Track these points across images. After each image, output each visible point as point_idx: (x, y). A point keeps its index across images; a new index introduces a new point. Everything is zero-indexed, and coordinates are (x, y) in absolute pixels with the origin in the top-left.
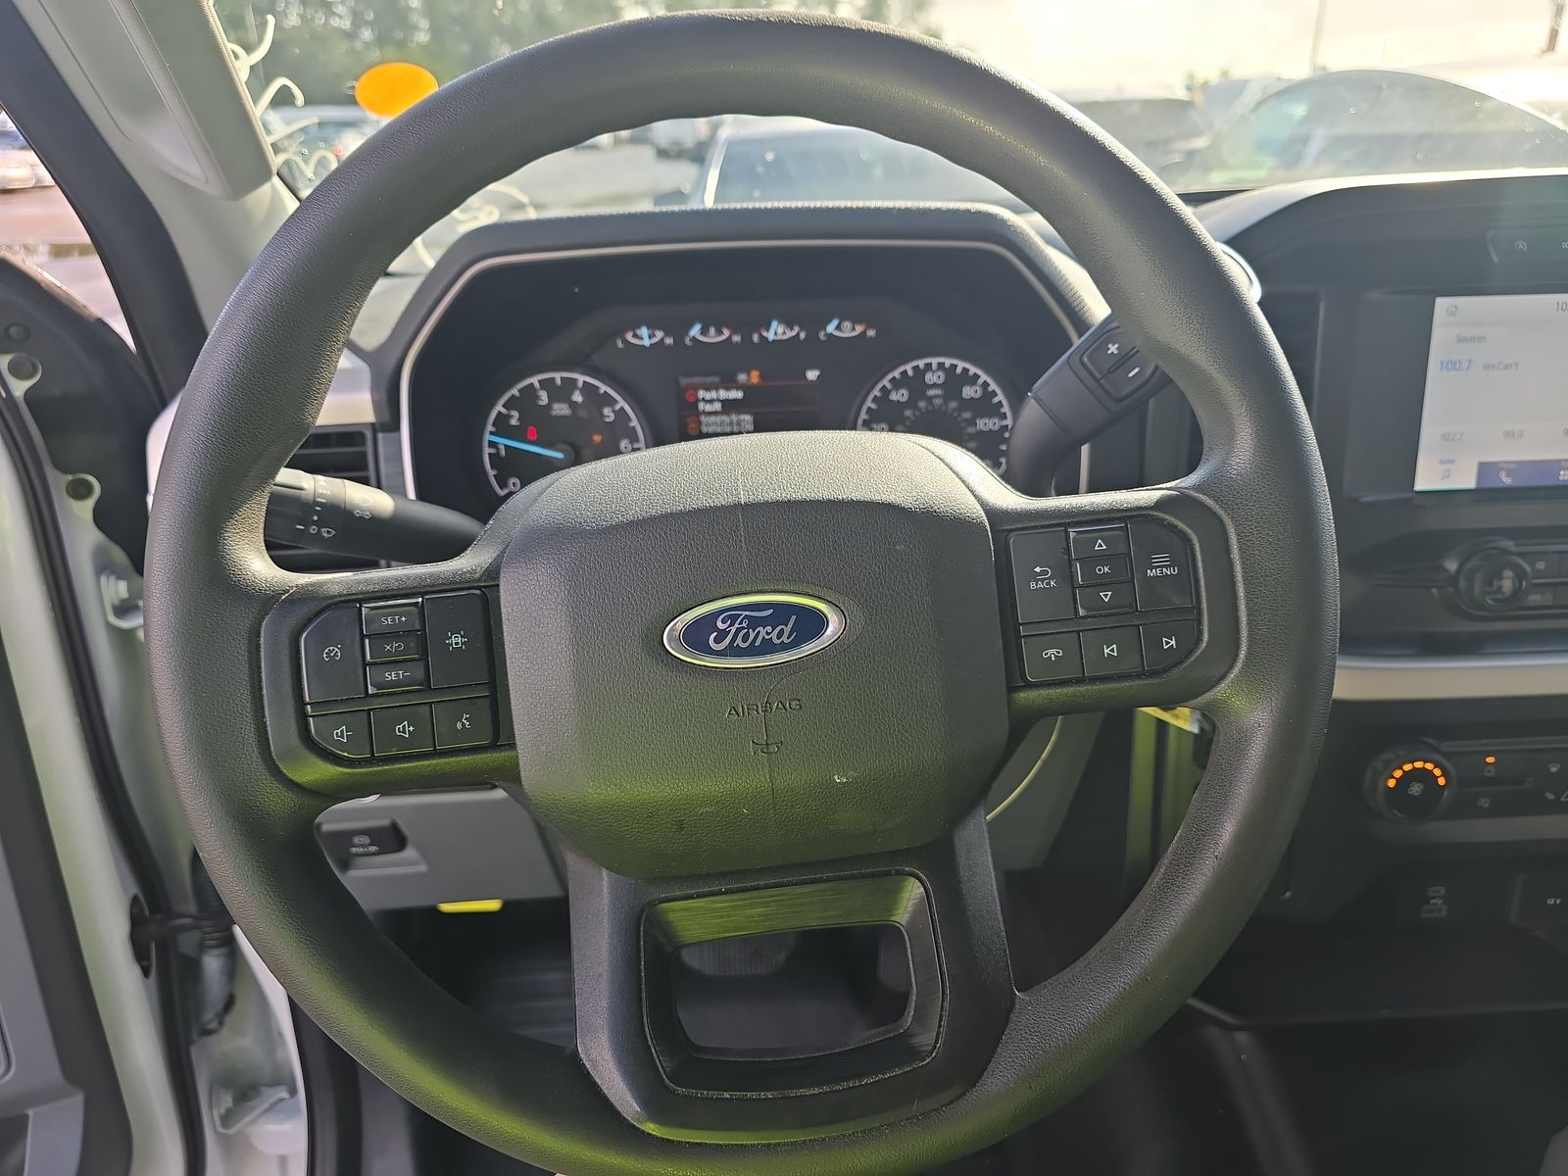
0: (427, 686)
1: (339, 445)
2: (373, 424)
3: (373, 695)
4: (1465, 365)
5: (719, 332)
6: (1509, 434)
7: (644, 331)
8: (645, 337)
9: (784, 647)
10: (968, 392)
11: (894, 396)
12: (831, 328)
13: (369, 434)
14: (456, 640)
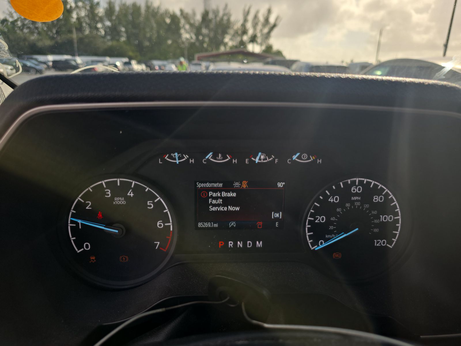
5: (225, 157)
8: (177, 158)
10: (376, 199)
11: (331, 200)
12: (295, 157)
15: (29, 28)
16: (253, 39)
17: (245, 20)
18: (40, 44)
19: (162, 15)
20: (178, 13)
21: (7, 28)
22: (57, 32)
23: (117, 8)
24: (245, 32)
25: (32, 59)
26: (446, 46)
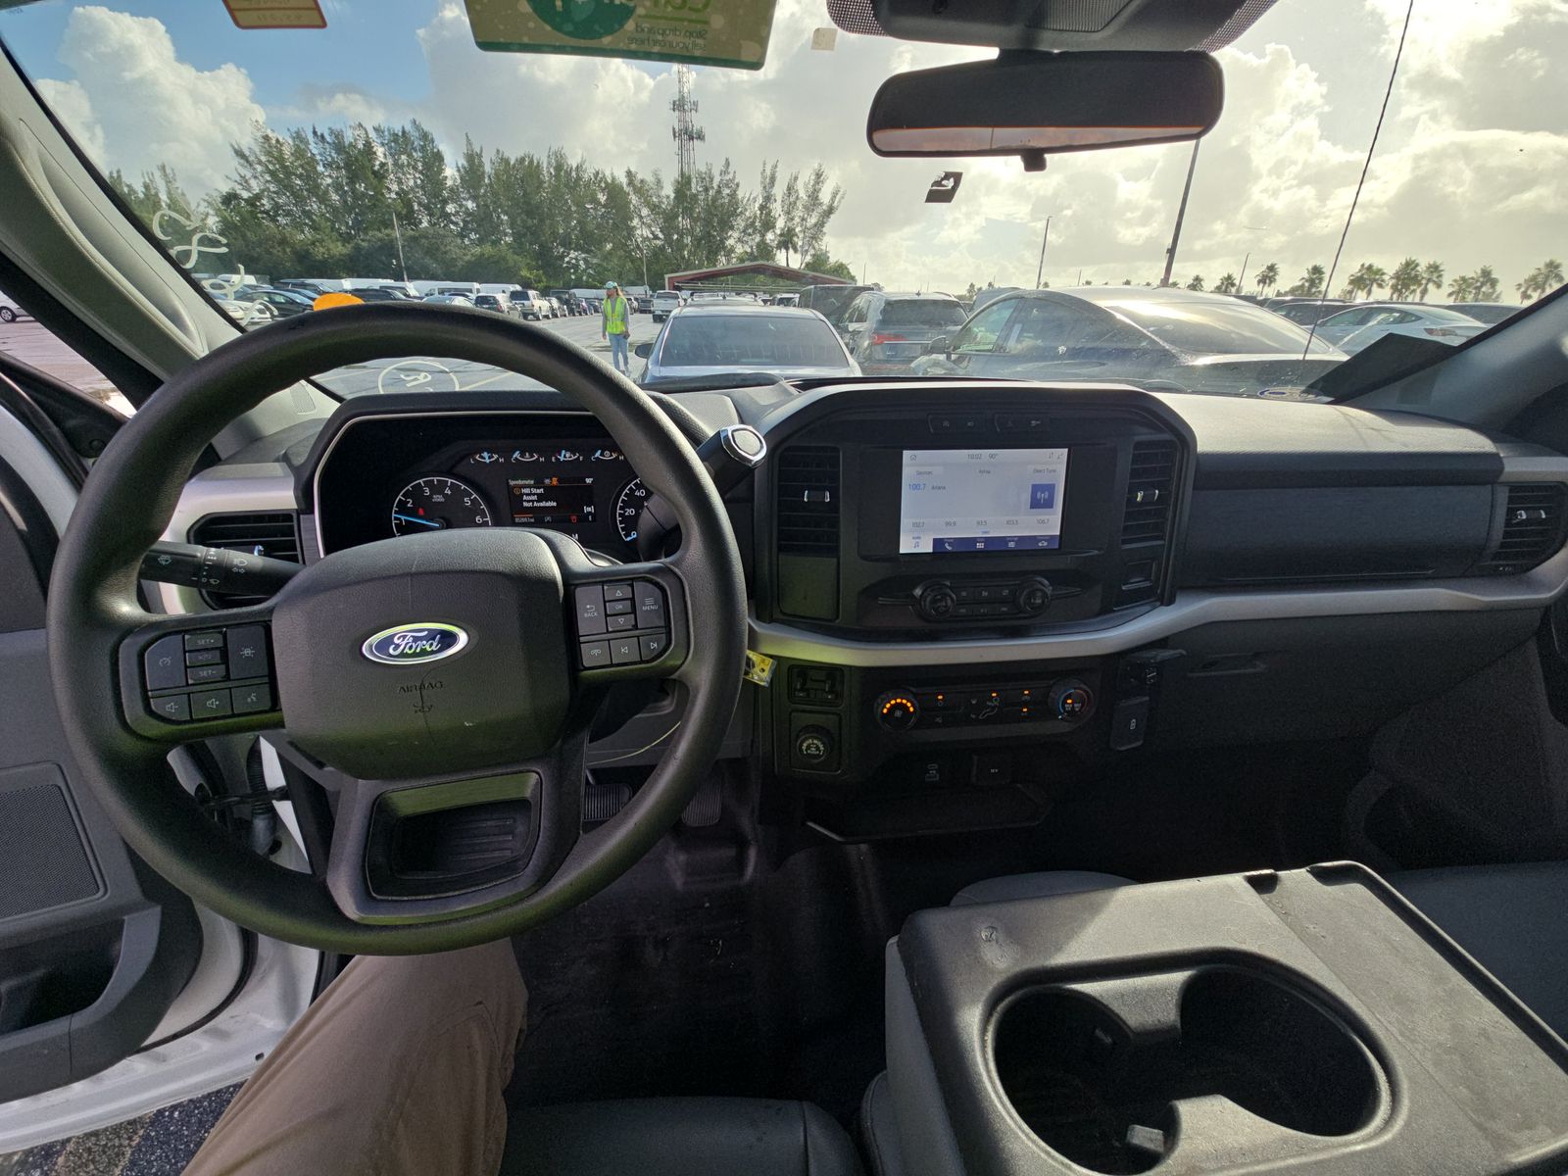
0: (227, 678)
1: (255, 522)
2: (297, 510)
3: (192, 685)
4: (922, 487)
5: (532, 456)
6: (947, 524)
7: (485, 455)
8: (487, 458)
9: (433, 652)
11: (637, 494)
12: (598, 454)
13: (295, 517)
14: (247, 652)
15: (288, 213)
16: (787, 241)
17: (768, 198)
18: (319, 252)
19: (587, 185)
20: (623, 180)
21: (239, 213)
22: (357, 225)
23: (488, 168)
24: (768, 225)
25: (305, 286)
26: (1171, 252)
